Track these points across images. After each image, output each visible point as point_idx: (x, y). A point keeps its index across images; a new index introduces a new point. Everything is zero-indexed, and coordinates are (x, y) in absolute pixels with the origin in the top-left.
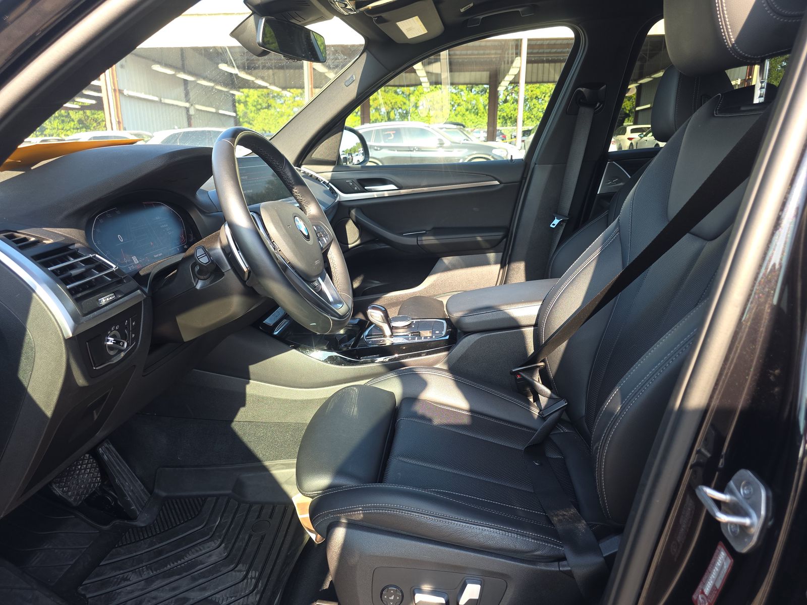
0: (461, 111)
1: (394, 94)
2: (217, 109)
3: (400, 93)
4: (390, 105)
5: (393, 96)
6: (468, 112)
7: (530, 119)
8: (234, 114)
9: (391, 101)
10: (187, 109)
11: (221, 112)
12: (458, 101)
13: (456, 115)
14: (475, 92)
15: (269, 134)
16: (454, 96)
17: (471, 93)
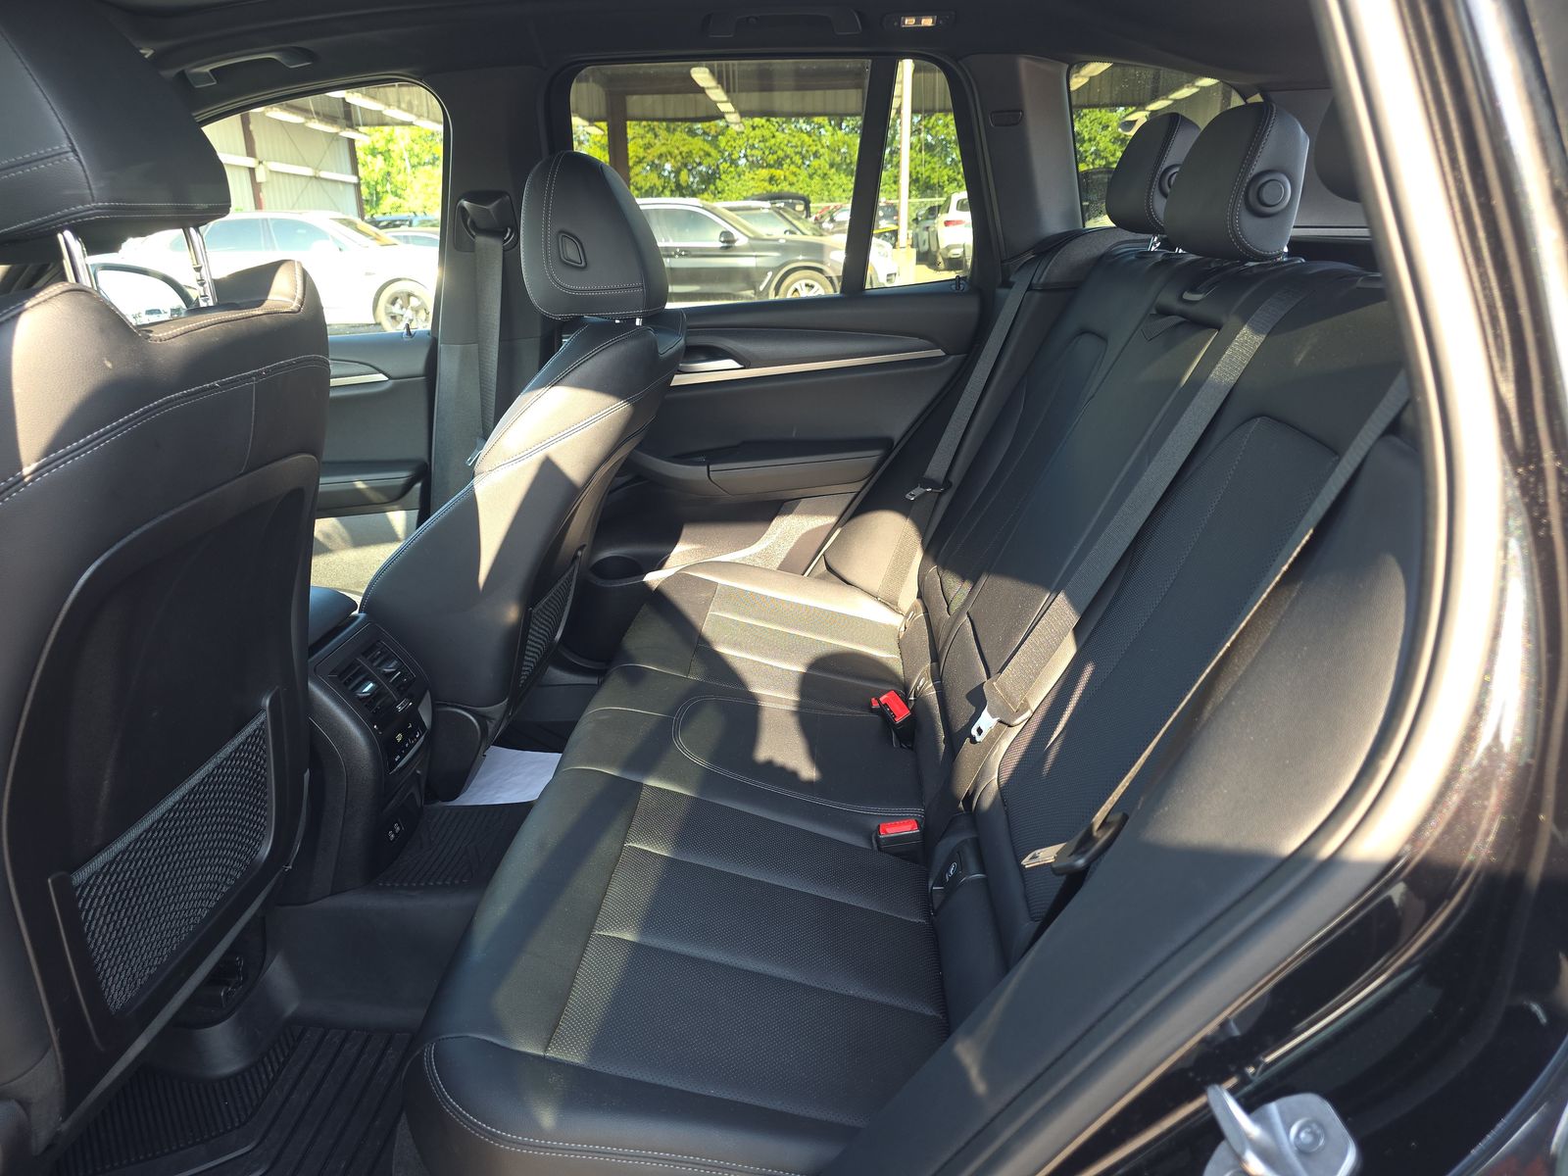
0: (820, 168)
1: (685, 136)
2: (317, 169)
3: (700, 132)
4: (679, 158)
5: (684, 140)
6: (833, 170)
7: (955, 184)
8: (354, 179)
9: (682, 149)
10: (252, 170)
11: (323, 174)
12: (814, 149)
13: (811, 177)
14: (847, 130)
15: (425, 218)
16: (805, 137)
17: (839, 132)
